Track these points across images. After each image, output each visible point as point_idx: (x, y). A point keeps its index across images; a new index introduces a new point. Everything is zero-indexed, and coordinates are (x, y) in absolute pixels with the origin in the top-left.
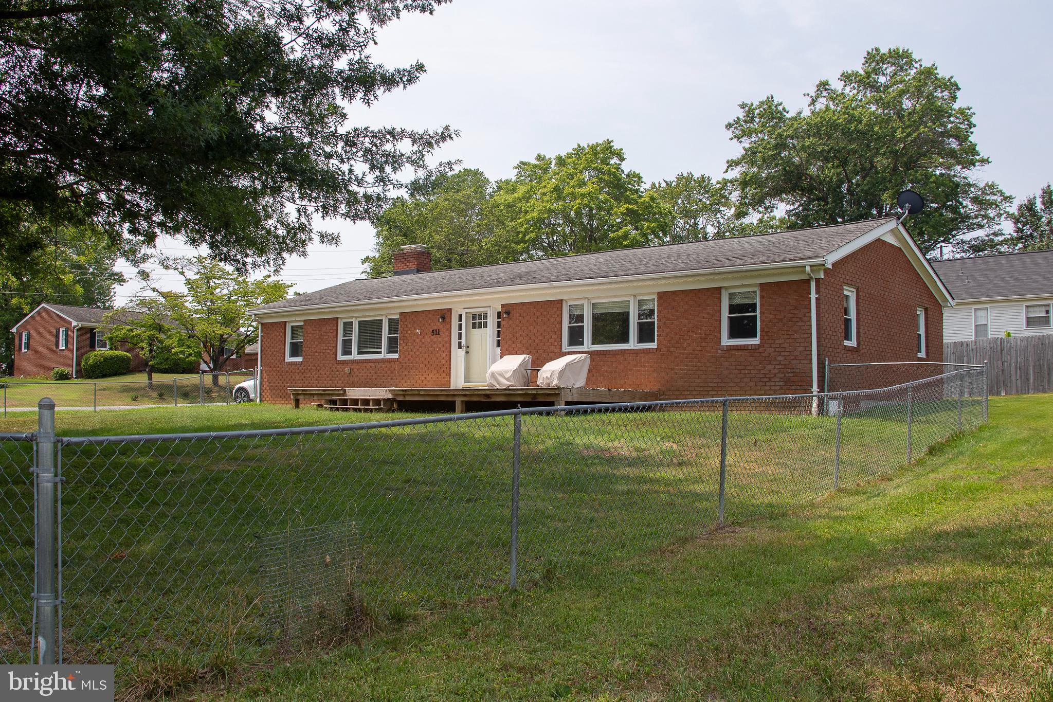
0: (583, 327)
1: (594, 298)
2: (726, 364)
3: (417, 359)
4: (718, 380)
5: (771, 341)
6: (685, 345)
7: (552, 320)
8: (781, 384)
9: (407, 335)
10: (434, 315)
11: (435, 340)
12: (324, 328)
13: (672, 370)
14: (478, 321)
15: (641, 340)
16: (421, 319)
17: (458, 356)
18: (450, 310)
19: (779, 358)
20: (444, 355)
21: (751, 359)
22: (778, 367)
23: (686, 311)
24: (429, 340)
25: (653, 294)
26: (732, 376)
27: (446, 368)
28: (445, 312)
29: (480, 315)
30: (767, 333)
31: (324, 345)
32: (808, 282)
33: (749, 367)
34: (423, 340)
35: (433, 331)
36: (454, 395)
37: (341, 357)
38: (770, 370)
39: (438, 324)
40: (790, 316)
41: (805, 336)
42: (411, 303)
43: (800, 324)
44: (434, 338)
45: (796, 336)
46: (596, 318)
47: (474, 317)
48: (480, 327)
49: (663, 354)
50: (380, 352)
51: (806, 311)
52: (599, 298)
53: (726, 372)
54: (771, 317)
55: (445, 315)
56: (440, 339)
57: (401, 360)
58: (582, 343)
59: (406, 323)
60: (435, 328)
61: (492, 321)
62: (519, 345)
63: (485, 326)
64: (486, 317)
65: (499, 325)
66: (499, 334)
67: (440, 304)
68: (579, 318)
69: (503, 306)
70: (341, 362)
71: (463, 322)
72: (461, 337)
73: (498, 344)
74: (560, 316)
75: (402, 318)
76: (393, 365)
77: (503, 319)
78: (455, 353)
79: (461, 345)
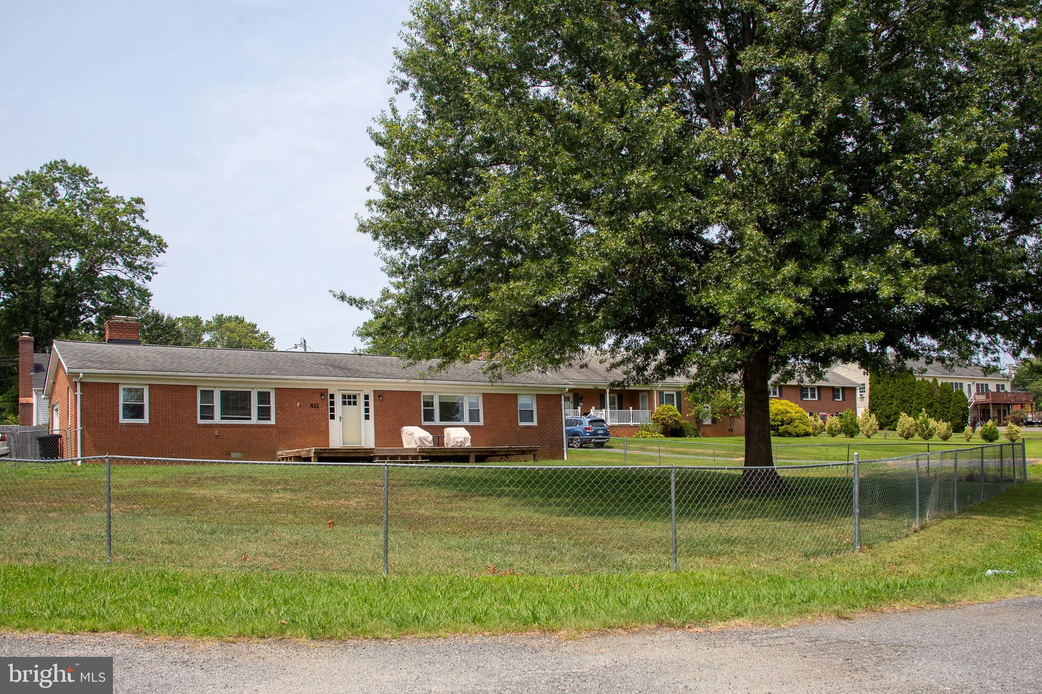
0: (433, 410)
1: (441, 392)
2: (522, 435)
3: (297, 426)
5: (542, 424)
6: (500, 424)
7: (415, 404)
8: (549, 446)
9: (283, 406)
10: (313, 393)
11: (315, 411)
12: (178, 394)
13: (492, 438)
14: (350, 400)
15: (470, 421)
16: (299, 394)
17: (334, 426)
18: (327, 390)
19: (548, 433)
20: (323, 424)
21: (534, 433)
22: (547, 438)
23: (499, 405)
24: (308, 412)
25: (480, 394)
26: (525, 442)
27: (326, 433)
29: (349, 397)
30: (541, 420)
31: (181, 409)
32: (560, 395)
33: (534, 438)
34: (303, 411)
35: (312, 405)
37: (200, 421)
38: (544, 439)
39: (317, 400)
40: (552, 412)
41: (559, 422)
43: (557, 416)
45: (555, 422)
46: (441, 404)
47: (344, 397)
48: (350, 403)
49: (487, 429)
50: (249, 419)
51: (559, 410)
52: (445, 393)
53: (522, 440)
54: (542, 411)
55: (323, 393)
56: (319, 411)
57: (278, 426)
58: (433, 420)
59: (283, 396)
60: (314, 402)
61: (361, 401)
63: (355, 403)
64: (355, 397)
65: (367, 404)
66: (367, 410)
67: (321, 385)
68: (429, 404)
69: (375, 391)
70: (204, 426)
71: (338, 400)
72: (332, 410)
73: (367, 417)
74: (420, 402)
75: (278, 392)
76: (270, 429)
77: (375, 401)
78: (331, 421)
79: (333, 417)
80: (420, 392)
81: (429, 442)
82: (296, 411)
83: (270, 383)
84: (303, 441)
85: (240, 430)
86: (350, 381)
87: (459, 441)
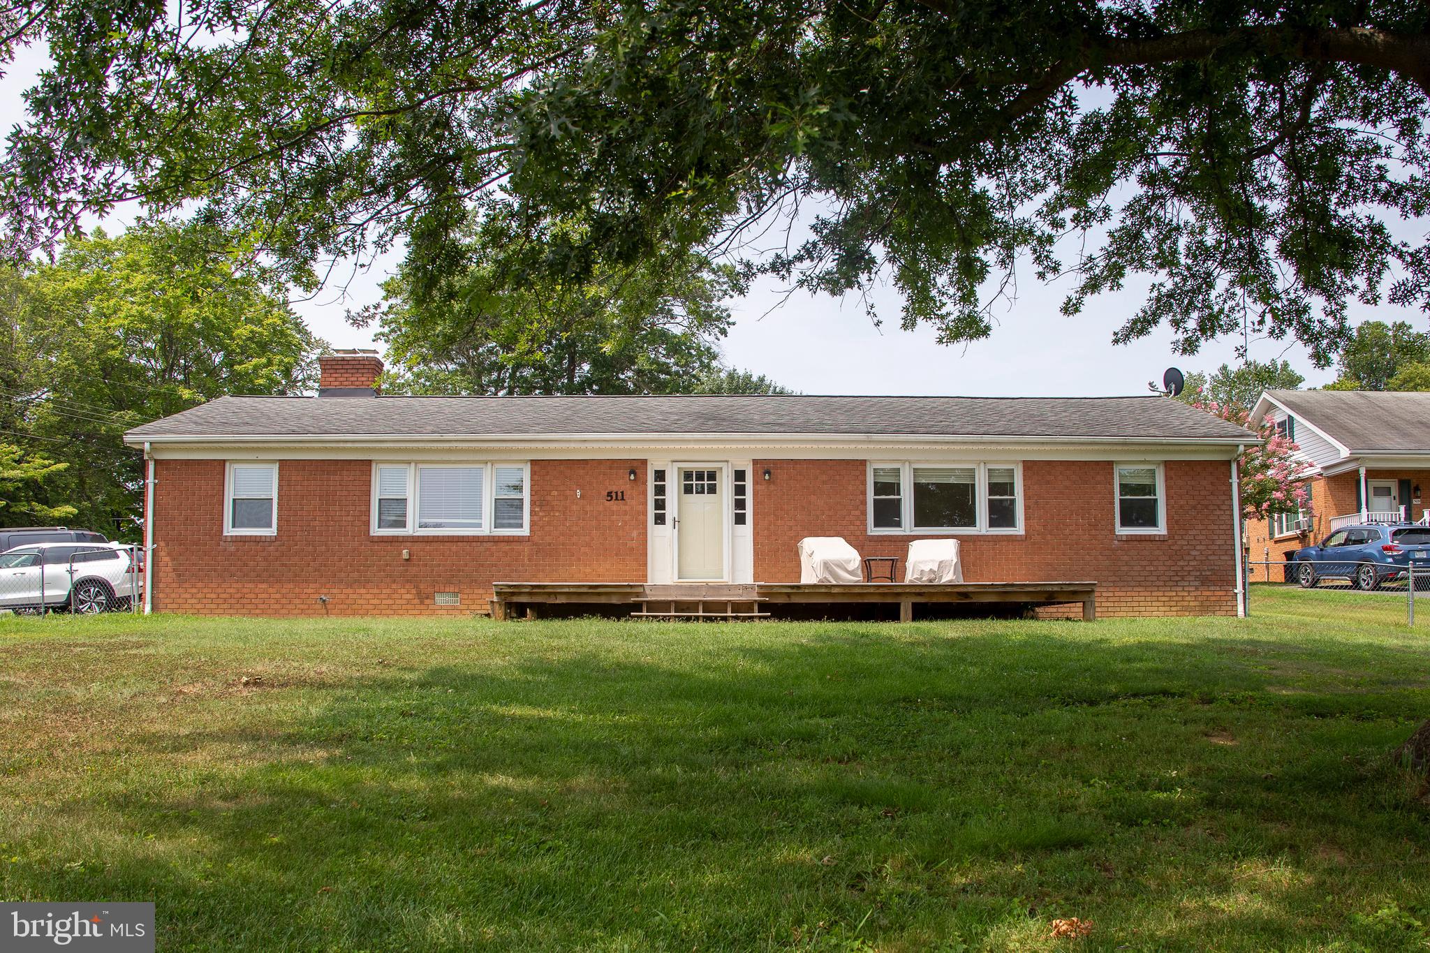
0: (899, 500)
1: (919, 461)
2: (1126, 558)
3: (575, 539)
4: (1113, 578)
5: (1182, 532)
6: (1067, 532)
7: (850, 488)
8: (1197, 583)
9: (549, 498)
10: (611, 468)
11: (615, 508)
12: (337, 478)
13: (1048, 564)
14: (697, 482)
16: (581, 472)
17: (661, 541)
18: (644, 462)
19: (1194, 553)
20: (635, 534)
21: (1157, 552)
22: (1192, 563)
23: (1067, 488)
24: (601, 508)
25: (1016, 462)
26: (1132, 573)
27: (640, 554)
28: (635, 464)
29: (700, 476)
30: (1177, 522)
31: (337, 508)
32: (1227, 463)
33: (1155, 563)
34: (588, 508)
35: (609, 494)
36: (898, 594)
37: (376, 531)
38: (1182, 567)
39: (621, 483)
40: (1206, 502)
41: (1224, 527)
42: (572, 445)
43: (1218, 512)
44: (613, 505)
45: (1212, 527)
46: (920, 490)
47: (688, 476)
48: (700, 490)
49: (1034, 544)
50: (480, 525)
51: (1224, 497)
52: (927, 461)
53: (1125, 568)
54: (1182, 502)
55: (636, 468)
56: (627, 508)
57: (536, 538)
59: (548, 478)
60: (614, 489)
61: (726, 484)
62: (792, 523)
63: (712, 490)
64: (712, 476)
65: (740, 490)
66: (740, 504)
67: (630, 450)
68: (888, 487)
69: (755, 462)
70: (383, 540)
71: (673, 484)
72: (660, 505)
73: (740, 519)
74: (864, 483)
75: (536, 468)
76: (517, 547)
77: (755, 483)
78: (654, 530)
79: (660, 519)
80: (863, 463)
81: (851, 573)
82: (574, 507)
83: (519, 451)
84: (588, 570)
85: (454, 548)
86: (689, 441)
87: (927, 569)
